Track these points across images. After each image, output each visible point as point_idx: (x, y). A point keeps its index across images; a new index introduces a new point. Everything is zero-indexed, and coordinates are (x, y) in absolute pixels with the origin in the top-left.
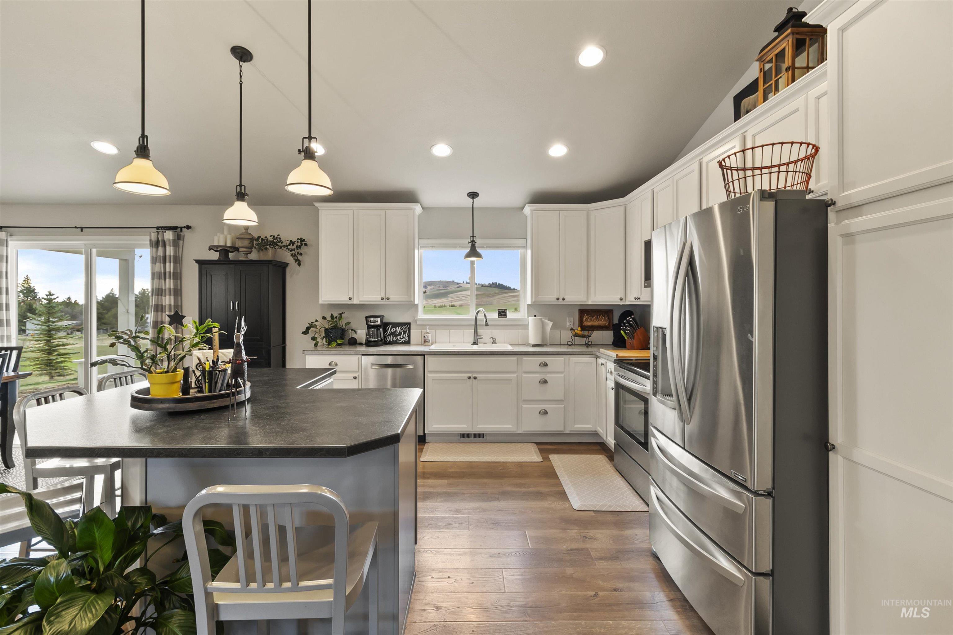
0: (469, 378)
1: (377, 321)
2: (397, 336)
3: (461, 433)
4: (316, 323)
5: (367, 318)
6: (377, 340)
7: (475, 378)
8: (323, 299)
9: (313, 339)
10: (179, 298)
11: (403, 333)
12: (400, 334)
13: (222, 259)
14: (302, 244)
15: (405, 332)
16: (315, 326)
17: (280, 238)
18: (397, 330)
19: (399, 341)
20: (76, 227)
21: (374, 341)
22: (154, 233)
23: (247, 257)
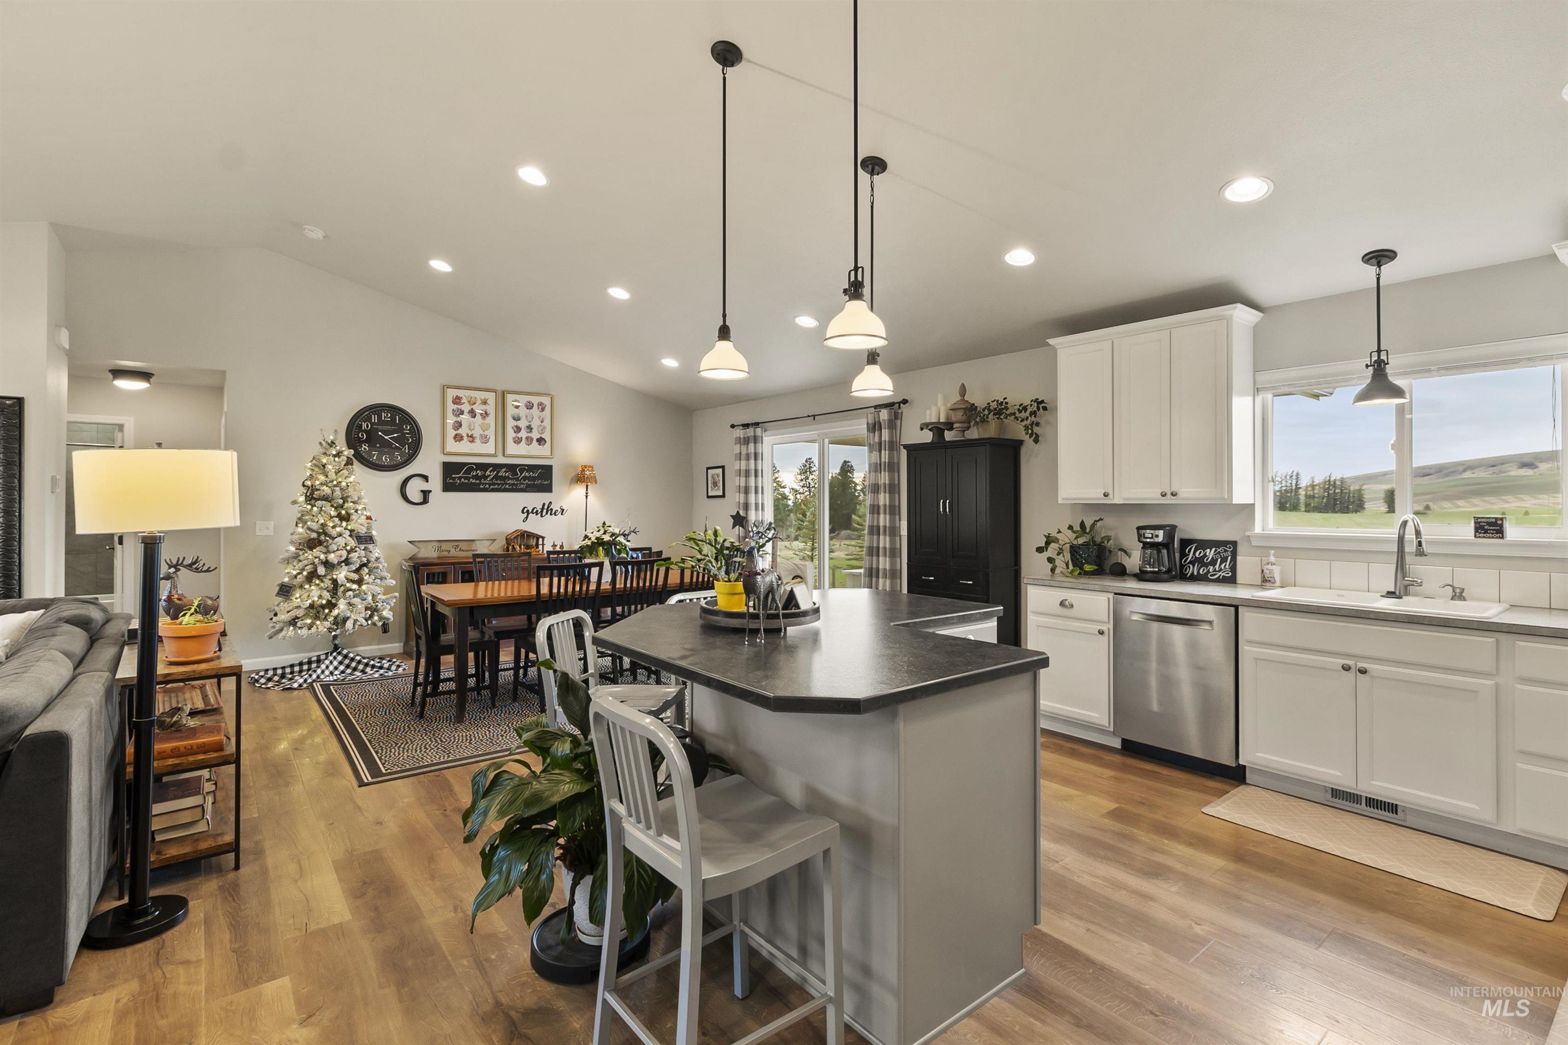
0: (1346, 668)
1: (1157, 536)
2: (1206, 565)
3: (1334, 787)
4: (1059, 536)
5: (1139, 528)
6: (1157, 569)
7: (1363, 672)
8: (1065, 496)
9: (1050, 560)
10: (897, 495)
11: (1219, 560)
12: (1213, 562)
13: (935, 441)
14: (1038, 408)
15: (1224, 560)
16: (1056, 540)
17: (1007, 403)
18: (1207, 554)
19: (1211, 576)
20: (809, 416)
21: (1150, 572)
22: (871, 413)
23: (964, 436)
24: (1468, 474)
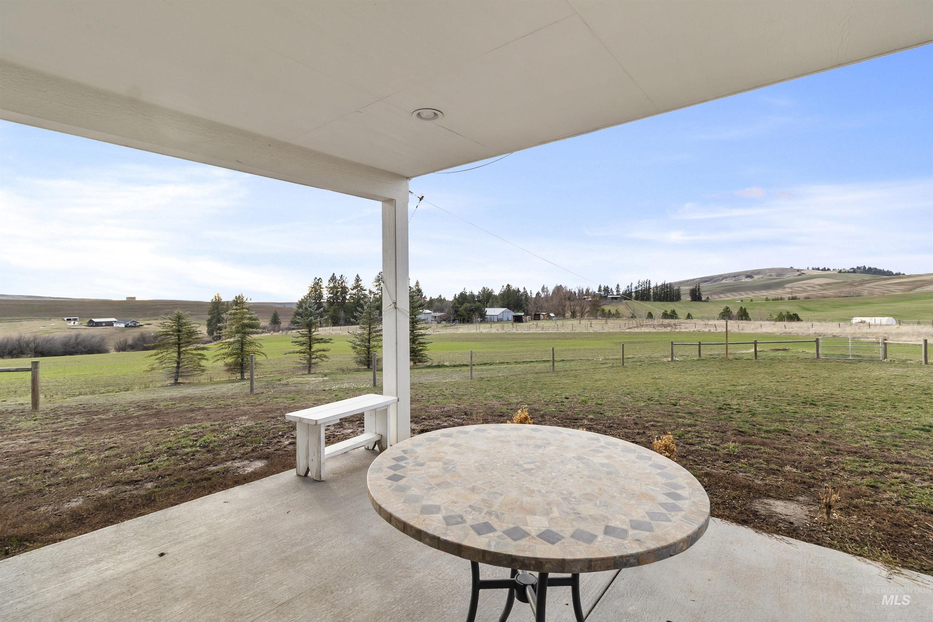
24: (724, 281)
